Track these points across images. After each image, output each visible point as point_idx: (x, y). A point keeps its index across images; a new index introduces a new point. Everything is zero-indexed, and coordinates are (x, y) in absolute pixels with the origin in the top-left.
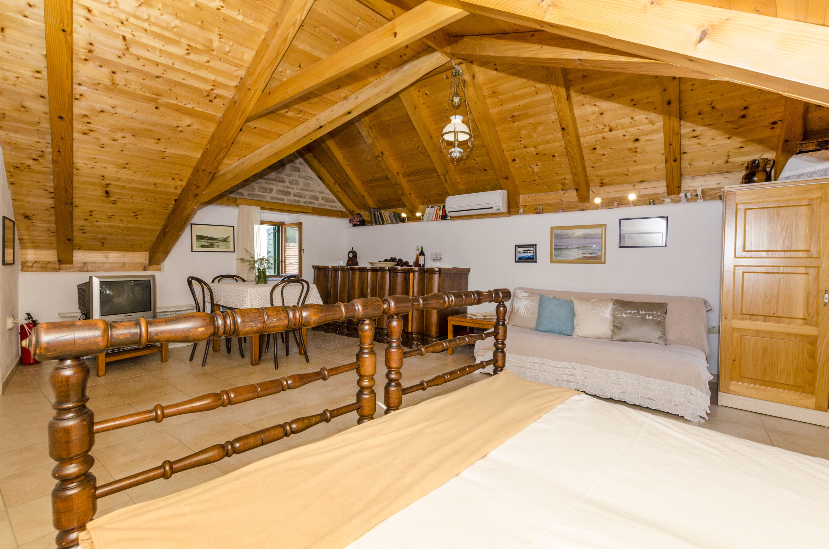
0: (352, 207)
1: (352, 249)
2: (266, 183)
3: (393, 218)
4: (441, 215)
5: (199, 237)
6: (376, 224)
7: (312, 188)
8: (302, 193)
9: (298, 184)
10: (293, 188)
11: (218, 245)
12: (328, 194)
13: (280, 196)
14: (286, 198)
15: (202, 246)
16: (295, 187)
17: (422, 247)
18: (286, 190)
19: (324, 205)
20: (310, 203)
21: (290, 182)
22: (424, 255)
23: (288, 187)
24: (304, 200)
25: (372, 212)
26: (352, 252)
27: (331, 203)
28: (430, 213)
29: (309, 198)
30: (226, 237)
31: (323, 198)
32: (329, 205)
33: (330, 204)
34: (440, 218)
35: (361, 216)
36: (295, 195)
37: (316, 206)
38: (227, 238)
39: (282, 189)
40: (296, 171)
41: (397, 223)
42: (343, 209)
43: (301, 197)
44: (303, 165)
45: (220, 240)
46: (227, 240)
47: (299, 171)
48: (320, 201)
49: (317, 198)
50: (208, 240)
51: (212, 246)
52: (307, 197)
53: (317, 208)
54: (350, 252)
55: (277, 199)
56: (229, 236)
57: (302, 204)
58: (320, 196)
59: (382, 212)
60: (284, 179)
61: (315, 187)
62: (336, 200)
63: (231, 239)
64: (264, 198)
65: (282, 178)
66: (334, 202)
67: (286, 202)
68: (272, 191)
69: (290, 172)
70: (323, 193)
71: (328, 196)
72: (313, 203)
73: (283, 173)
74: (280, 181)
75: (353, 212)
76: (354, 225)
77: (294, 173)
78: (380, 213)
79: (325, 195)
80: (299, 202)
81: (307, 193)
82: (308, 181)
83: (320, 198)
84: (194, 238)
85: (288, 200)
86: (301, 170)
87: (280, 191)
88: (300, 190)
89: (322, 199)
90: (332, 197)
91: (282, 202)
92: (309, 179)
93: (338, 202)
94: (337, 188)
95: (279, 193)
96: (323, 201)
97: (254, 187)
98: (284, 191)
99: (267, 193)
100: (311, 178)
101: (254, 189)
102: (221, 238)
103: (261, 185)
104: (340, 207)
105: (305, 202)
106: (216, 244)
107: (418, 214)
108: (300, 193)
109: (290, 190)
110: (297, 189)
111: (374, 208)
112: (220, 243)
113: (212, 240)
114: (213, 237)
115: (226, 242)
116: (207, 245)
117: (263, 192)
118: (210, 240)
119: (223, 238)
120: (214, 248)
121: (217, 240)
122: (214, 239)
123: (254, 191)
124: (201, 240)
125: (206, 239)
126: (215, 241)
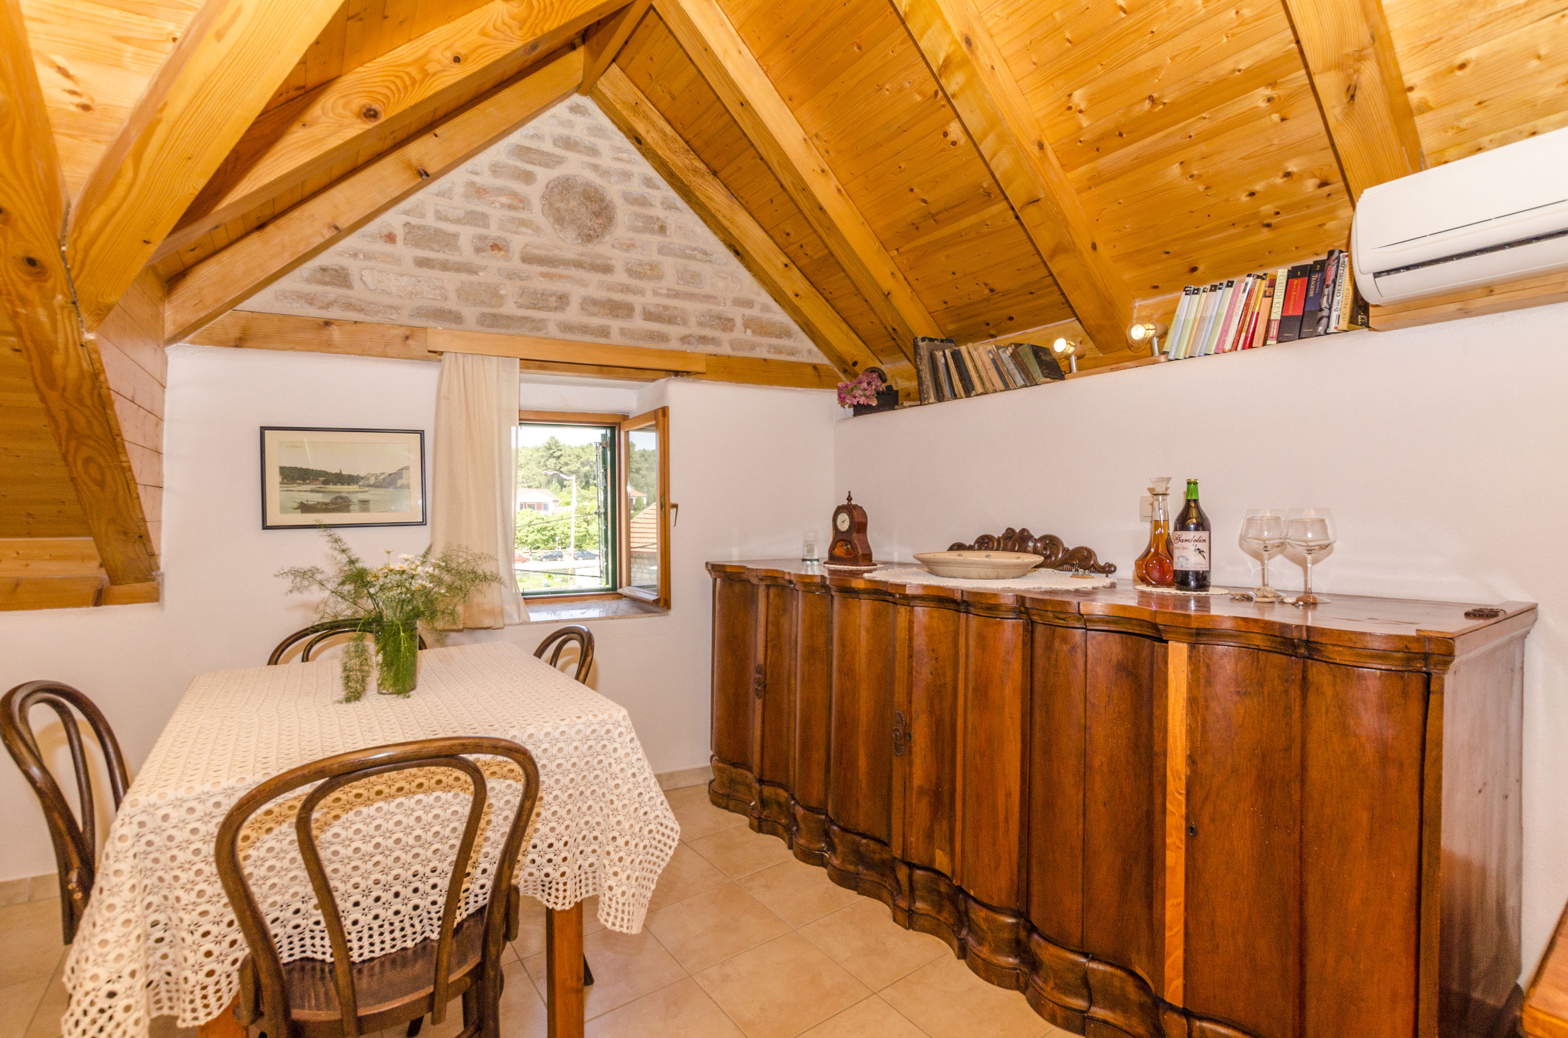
0: (850, 346)
1: (849, 499)
2: (545, 275)
3: (1012, 367)
4: (1276, 315)
5: (292, 475)
6: (940, 398)
7: (707, 290)
8: (675, 308)
9: (660, 277)
10: (641, 292)
12: (765, 308)
13: (595, 321)
14: (615, 325)
15: (305, 508)
16: (648, 285)
17: (1192, 484)
18: (618, 297)
19: (753, 347)
20: (703, 339)
21: (630, 272)
22: (1202, 525)
23: (626, 289)
24: (683, 331)
25: (924, 353)
26: (849, 508)
27: (779, 336)
28: (1202, 319)
29: (700, 324)
30: (394, 470)
31: (749, 323)
32: (770, 346)
33: (774, 341)
34: (1274, 331)
35: (883, 378)
36: (649, 316)
37: (726, 350)
38: (399, 474)
39: (601, 294)
40: (652, 231)
41: (1030, 381)
42: (820, 358)
43: (671, 320)
44: (677, 209)
45: (372, 481)
46: (399, 483)
47: (663, 229)
48: (739, 333)
49: (726, 324)
50: (326, 483)
51: (341, 505)
52: (693, 321)
53: (729, 357)
54: (839, 510)
55: (585, 329)
56: (407, 468)
57: (674, 345)
58: (737, 314)
59: (963, 349)
60: (610, 259)
61: (721, 284)
62: (795, 328)
63: (412, 478)
64: (539, 329)
65: (601, 256)
66: (788, 334)
67: (616, 338)
68: (568, 304)
69: (631, 234)
70: (749, 304)
71: (766, 316)
72: (713, 341)
73: (607, 238)
74: (595, 268)
75: (855, 364)
76: (860, 410)
77: (647, 237)
78: (957, 356)
79: (755, 312)
80: (663, 338)
81: (691, 307)
82: (694, 266)
83: (739, 322)
84: (273, 477)
85: (623, 332)
86: (671, 229)
87: (595, 302)
88: (668, 296)
89: (746, 326)
90: (780, 316)
91: (602, 341)
92: (699, 256)
93: (802, 335)
94: (794, 283)
95: (593, 309)
96: (749, 331)
97: (502, 292)
98: (610, 301)
99: (549, 309)
100: (705, 253)
101: (501, 297)
102: (377, 477)
103: (526, 284)
104: (810, 352)
105: (684, 339)
106: (355, 498)
107: (1138, 332)
108: (666, 308)
109: (629, 298)
110: (656, 294)
111: (931, 340)
112: (370, 495)
113: (343, 484)
114: (344, 473)
115: (396, 488)
116: (324, 503)
117: (534, 308)
118: (335, 484)
119: (382, 476)
120: (349, 511)
121: (361, 483)
122: (351, 480)
123: (501, 306)
124: (299, 484)
125: (317, 480)
126: (353, 488)
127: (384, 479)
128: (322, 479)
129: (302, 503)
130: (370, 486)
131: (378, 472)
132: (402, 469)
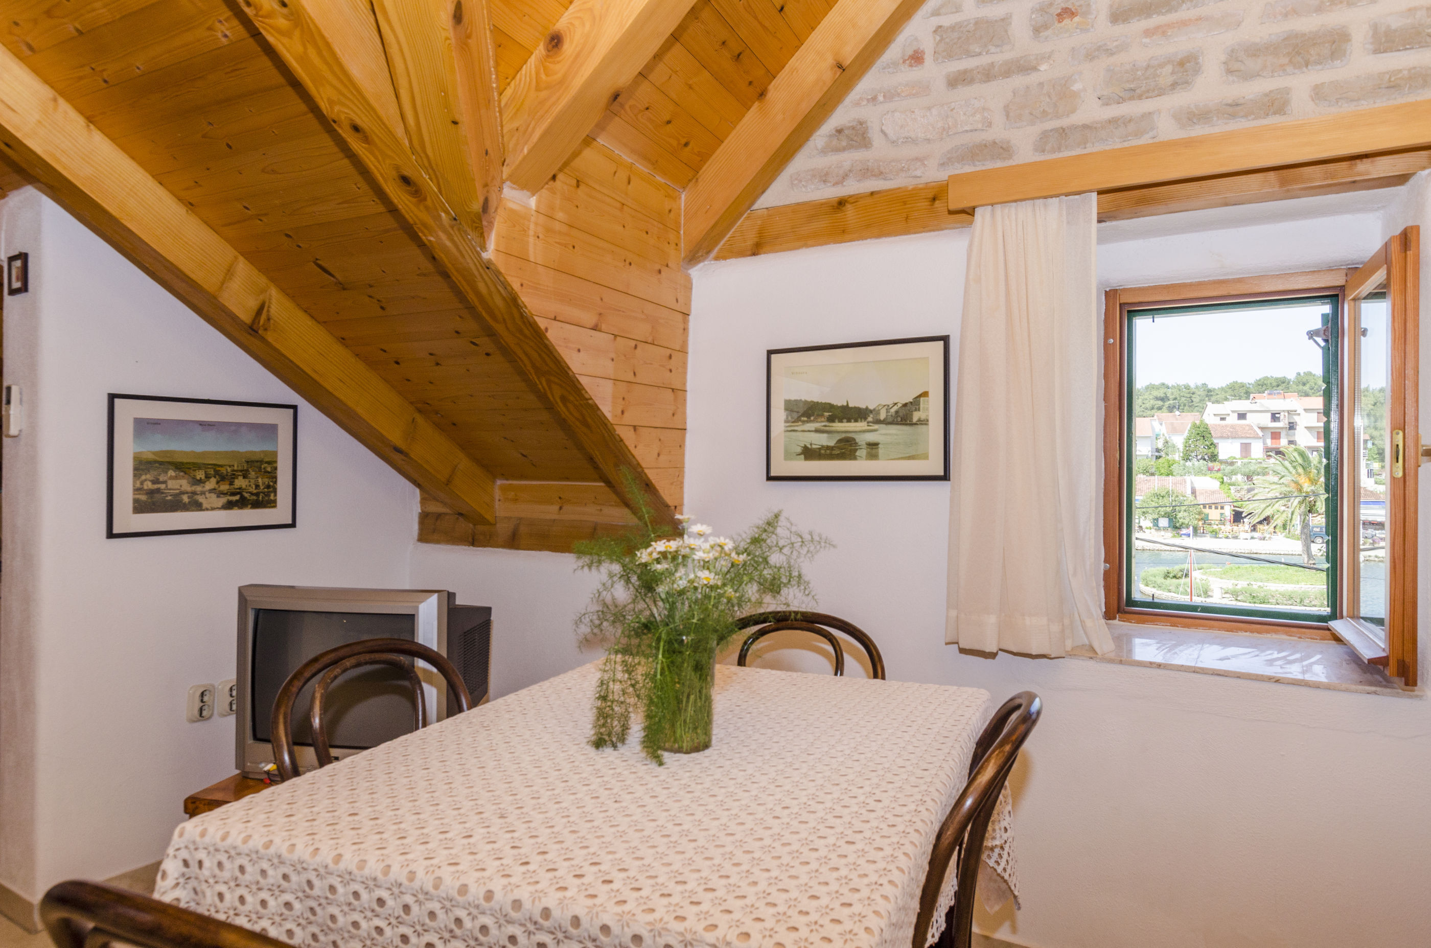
2: (1151, 33)
5: (797, 412)
11: (873, 446)
13: (1256, 88)
15: (809, 453)
18: (1308, 24)
30: (909, 399)
36: (1388, 41)
38: (915, 404)
39: (1272, 31)
45: (883, 416)
46: (916, 416)
50: (831, 419)
51: (847, 449)
55: (1233, 110)
56: (925, 394)
63: (933, 409)
64: (1138, 134)
67: (1302, 109)
68: (1198, 71)
80: (1426, 78)
84: (779, 416)
85: (1320, 93)
87: (1257, 51)
91: (1272, 121)
95: (1252, 65)
97: (1077, 87)
98: (1289, 38)
99: (1160, 92)
101: (1074, 95)
102: (888, 408)
103: (1119, 59)
109: (1327, 21)
113: (849, 421)
114: (850, 405)
115: (912, 424)
116: (828, 448)
117: (1131, 98)
118: (841, 421)
119: (896, 408)
120: (855, 458)
121: (870, 419)
122: (859, 414)
123: (1073, 111)
124: (804, 422)
125: (822, 415)
126: (861, 425)
127: (897, 412)
128: (827, 414)
129: (805, 448)
130: (878, 422)
131: (890, 403)
132: (920, 396)
